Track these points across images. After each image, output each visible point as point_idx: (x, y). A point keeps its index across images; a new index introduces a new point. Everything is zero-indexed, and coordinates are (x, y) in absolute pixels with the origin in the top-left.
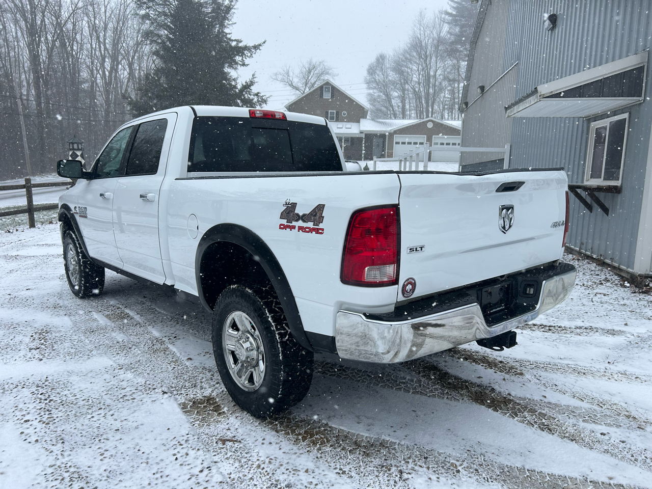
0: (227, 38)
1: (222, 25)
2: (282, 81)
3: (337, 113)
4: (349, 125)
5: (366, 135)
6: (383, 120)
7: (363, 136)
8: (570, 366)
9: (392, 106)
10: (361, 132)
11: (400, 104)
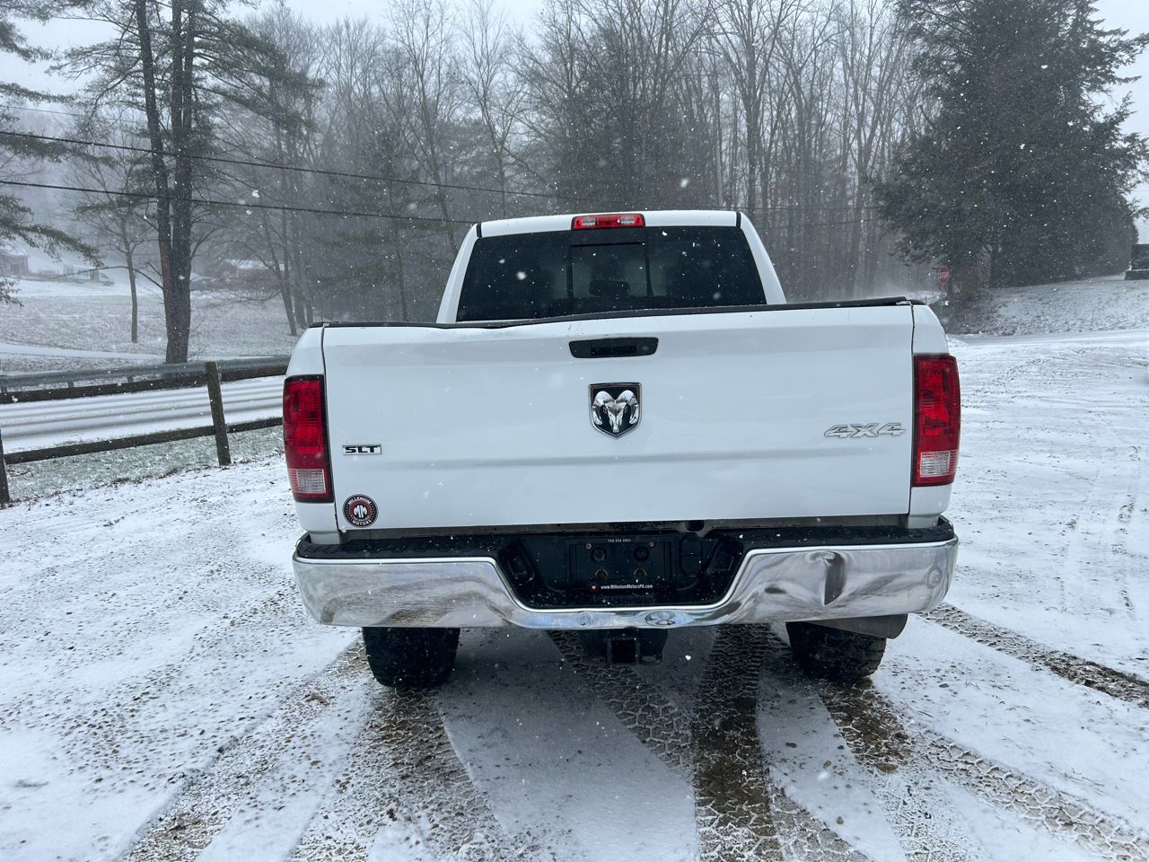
0: (1090, 31)
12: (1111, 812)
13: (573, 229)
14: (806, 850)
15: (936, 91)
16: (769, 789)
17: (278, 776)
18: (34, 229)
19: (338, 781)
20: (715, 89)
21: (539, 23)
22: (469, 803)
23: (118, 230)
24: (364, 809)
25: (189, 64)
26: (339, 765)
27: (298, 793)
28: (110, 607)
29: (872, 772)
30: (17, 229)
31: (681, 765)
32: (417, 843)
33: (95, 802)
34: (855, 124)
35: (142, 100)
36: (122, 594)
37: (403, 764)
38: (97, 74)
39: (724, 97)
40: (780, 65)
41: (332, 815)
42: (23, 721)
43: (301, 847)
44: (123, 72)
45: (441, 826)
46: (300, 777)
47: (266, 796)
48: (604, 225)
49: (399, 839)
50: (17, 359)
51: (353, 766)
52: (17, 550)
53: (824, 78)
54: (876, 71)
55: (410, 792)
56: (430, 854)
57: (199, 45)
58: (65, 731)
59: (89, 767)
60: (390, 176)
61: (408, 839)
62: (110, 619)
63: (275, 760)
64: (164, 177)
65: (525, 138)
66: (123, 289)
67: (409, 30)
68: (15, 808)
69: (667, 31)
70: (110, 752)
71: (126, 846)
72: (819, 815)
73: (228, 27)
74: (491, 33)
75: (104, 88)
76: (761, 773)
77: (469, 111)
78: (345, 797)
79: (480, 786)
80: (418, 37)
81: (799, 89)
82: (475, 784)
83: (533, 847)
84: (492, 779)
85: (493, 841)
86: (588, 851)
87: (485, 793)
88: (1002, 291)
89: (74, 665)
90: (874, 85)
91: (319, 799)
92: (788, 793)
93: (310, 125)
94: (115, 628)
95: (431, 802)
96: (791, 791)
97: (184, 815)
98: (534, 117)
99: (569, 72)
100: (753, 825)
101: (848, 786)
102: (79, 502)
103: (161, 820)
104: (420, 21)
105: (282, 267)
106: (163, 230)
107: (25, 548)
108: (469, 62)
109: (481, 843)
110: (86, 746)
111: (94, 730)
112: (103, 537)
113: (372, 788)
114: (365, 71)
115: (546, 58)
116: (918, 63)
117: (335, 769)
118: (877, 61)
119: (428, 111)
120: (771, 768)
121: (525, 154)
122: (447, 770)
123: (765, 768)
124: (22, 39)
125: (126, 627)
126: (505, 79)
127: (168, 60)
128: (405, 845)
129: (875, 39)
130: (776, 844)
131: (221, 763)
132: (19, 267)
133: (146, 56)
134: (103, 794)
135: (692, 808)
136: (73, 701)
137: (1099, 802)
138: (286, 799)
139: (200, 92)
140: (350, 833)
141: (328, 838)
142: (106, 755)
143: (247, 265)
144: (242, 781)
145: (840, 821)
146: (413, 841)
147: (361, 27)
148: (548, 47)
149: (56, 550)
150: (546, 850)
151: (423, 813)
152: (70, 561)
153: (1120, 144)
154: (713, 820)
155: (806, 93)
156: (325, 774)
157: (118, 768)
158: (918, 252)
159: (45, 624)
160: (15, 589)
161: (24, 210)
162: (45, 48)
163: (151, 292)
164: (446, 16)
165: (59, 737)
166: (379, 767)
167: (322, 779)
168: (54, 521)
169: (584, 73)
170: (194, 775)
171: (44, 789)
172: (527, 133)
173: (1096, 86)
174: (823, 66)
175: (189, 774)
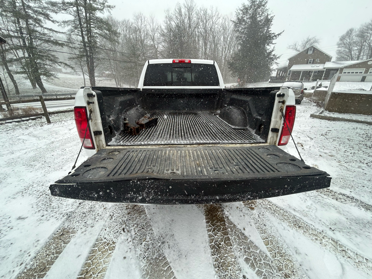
0: (269, 33)
1: (268, 28)
2: (292, 48)
3: (314, 60)
4: (318, 65)
5: (327, 69)
6: (339, 62)
7: (325, 70)
8: (296, 217)
9: (351, 55)
10: (324, 68)
11: (357, 53)
12: (309, 223)
13: (173, 63)
14: (237, 241)
15: (240, 44)
16: (224, 217)
17: (94, 214)
18: (60, 62)
19: (111, 215)
20: (199, 40)
21: (164, 23)
22: (146, 223)
23: (80, 64)
24: (116, 226)
25: (90, 26)
26: (111, 209)
27: (99, 220)
28: (63, 153)
29: (248, 210)
30: (56, 62)
31: (201, 208)
32: (130, 241)
33: (40, 225)
34: (224, 50)
35: (80, 34)
36: (67, 149)
37: (129, 208)
38: (70, 27)
39: (200, 42)
40: (211, 36)
41: (107, 229)
42: (28, 193)
43: (97, 243)
44: (76, 28)
45: (137, 233)
46: (100, 213)
47: (89, 222)
48: (180, 62)
49: (125, 240)
50: (60, 90)
51: (115, 209)
52: (46, 136)
53: (219, 39)
54: (229, 39)
55: (130, 220)
56: (133, 246)
57: (92, 22)
58: (38, 196)
59: (41, 211)
60: (134, 54)
61: (127, 239)
62: (62, 157)
63: (95, 207)
64: (87, 53)
65: (162, 48)
66: (82, 76)
67: (138, 22)
68: (14, 228)
69: (190, 27)
70: (49, 204)
71: (43, 245)
72: (239, 227)
73: (98, 18)
74: (154, 24)
75: (72, 31)
76: (221, 210)
77: (150, 42)
78: (112, 221)
79: (149, 216)
80: (140, 24)
81: (214, 42)
82: (148, 215)
83: (163, 242)
84: (152, 214)
85: (152, 240)
86: (178, 243)
87: (150, 219)
88: (248, 84)
89: (48, 172)
90: (228, 42)
91: (104, 223)
92: (229, 218)
93: (118, 43)
94: (63, 160)
95: (135, 224)
96: (230, 218)
97: (65, 229)
98: (163, 44)
99: (170, 34)
100: (222, 231)
101: (244, 215)
102: (66, 123)
103: (58, 231)
104: (140, 20)
105: (114, 73)
106: (88, 64)
107: (49, 135)
108: (150, 31)
109: (149, 241)
110: (43, 202)
111: (47, 196)
112: (68, 133)
113: (119, 218)
114: (129, 31)
115: (166, 31)
116: (237, 37)
117: (110, 210)
118: (229, 37)
119: (142, 42)
120: (224, 209)
121: (162, 52)
122: (140, 210)
123: (222, 209)
124: (52, 18)
125: (66, 160)
126: (157, 35)
127: (85, 25)
128: (127, 242)
129: (229, 32)
130: (229, 239)
131: (80, 208)
132: (60, 71)
133: (80, 24)
134: (43, 221)
135: (205, 224)
136: (44, 185)
137: (305, 219)
138: (95, 222)
139: (93, 33)
140: (112, 236)
141: (105, 238)
142: (48, 206)
143: (107, 72)
144: (84, 215)
145: (244, 229)
146: (129, 240)
147: (128, 21)
148: (166, 29)
149: (56, 136)
150: (167, 243)
151: (132, 228)
152: (58, 140)
153: (272, 56)
154: (211, 229)
155: (216, 42)
156: (107, 212)
157: (49, 210)
158: (234, 75)
159: (46, 158)
160: (42, 148)
161: (57, 58)
162: (57, 20)
163: (87, 77)
164: (145, 19)
165: (36, 199)
166: (122, 210)
167: (106, 214)
168: (58, 128)
169: (173, 35)
170: (70, 213)
171: (26, 220)
172: (162, 47)
173: (268, 45)
174: (219, 37)
175: (69, 213)
